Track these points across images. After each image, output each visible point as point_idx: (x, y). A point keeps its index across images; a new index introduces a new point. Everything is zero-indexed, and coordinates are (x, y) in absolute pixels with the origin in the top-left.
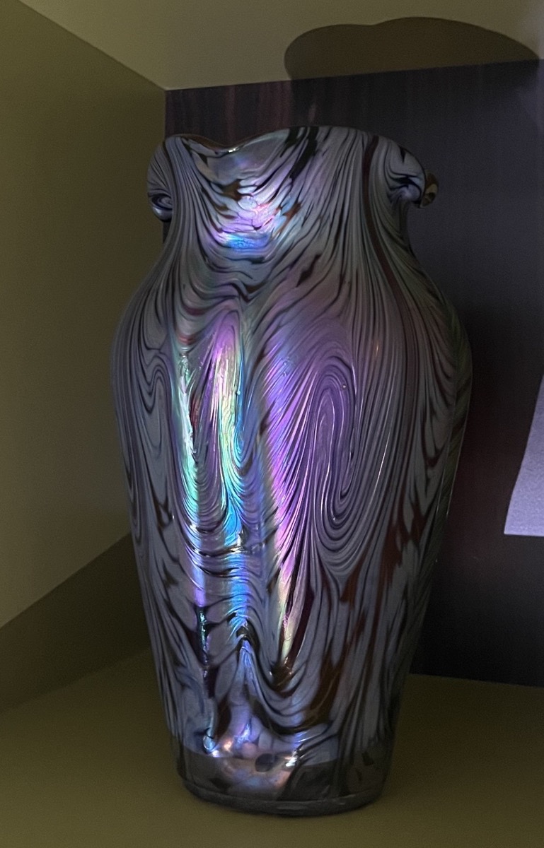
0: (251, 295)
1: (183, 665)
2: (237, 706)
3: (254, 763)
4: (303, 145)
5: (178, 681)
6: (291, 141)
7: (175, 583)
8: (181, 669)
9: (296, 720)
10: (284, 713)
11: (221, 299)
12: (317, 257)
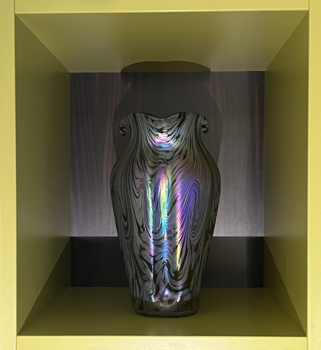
0: (168, 162)
1: (145, 274)
2: (161, 286)
3: (167, 302)
4: (182, 118)
5: (142, 279)
6: (179, 117)
7: (145, 249)
8: (144, 276)
9: (180, 288)
10: (177, 286)
11: (159, 164)
12: (187, 151)
